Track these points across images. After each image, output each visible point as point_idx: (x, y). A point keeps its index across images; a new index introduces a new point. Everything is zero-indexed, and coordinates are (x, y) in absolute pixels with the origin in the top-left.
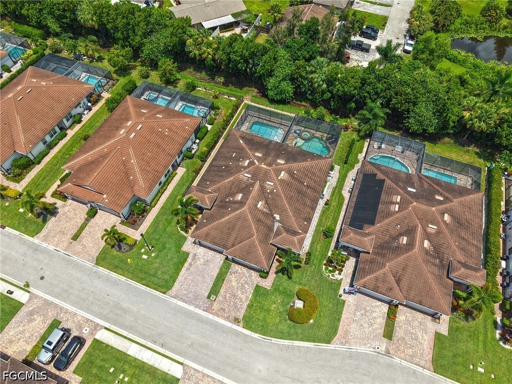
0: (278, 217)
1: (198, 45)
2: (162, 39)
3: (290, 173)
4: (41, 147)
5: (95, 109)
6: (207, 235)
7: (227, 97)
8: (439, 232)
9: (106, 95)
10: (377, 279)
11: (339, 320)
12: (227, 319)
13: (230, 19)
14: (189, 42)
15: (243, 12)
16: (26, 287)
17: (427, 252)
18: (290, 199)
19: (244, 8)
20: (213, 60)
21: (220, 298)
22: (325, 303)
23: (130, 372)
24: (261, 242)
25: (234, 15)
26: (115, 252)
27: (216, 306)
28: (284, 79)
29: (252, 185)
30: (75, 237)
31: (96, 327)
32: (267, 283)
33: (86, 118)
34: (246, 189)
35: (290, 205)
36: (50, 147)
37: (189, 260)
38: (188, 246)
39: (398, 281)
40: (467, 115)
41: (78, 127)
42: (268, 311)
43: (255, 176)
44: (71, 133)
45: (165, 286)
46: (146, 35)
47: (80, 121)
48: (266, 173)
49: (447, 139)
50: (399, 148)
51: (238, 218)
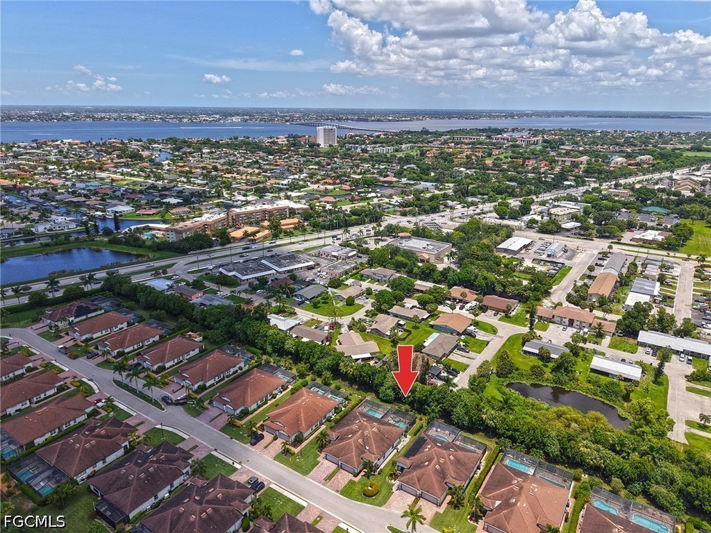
0: (367, 448)
1: (346, 366)
2: (328, 361)
3: (379, 430)
4: (254, 406)
5: (283, 393)
6: (331, 451)
7: (356, 396)
8: (445, 462)
9: (290, 387)
10: (409, 478)
11: (388, 499)
12: (333, 490)
13: (369, 355)
15: (377, 352)
16: (240, 463)
17: (436, 470)
18: (375, 441)
19: (379, 351)
20: (353, 374)
21: (331, 481)
22: (384, 491)
23: (283, 500)
24: (356, 456)
25: (371, 354)
26: (284, 456)
27: (328, 484)
28: (389, 388)
29: (358, 431)
30: (266, 447)
31: (271, 483)
32: (356, 479)
33: (278, 397)
34: (354, 433)
35: (375, 443)
36: (259, 407)
37: (319, 464)
38: (320, 459)
39: (419, 481)
40: (484, 416)
41: (274, 400)
42: (354, 490)
43: (360, 428)
44: (269, 403)
45: (305, 472)
46: (319, 358)
47: (275, 398)
48: (366, 426)
49: (481, 433)
50: (447, 432)
51: (347, 444)
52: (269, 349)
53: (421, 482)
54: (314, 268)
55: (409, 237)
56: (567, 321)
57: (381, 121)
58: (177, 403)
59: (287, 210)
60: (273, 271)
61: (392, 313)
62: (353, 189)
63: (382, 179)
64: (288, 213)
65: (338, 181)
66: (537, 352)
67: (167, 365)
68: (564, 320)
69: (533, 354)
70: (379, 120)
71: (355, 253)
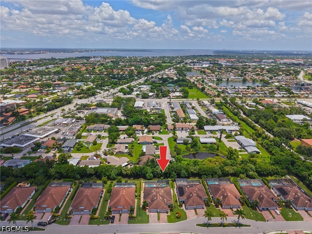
0: (165, 200)
1: (125, 171)
3: (164, 191)
4: (97, 205)
5: (104, 193)
6: (152, 207)
7: (137, 181)
8: (196, 192)
9: (104, 190)
10: (189, 203)
11: (186, 215)
12: (164, 223)
13: (126, 164)
14: (123, 171)
16: (115, 233)
17: (196, 196)
19: (129, 160)
20: (130, 173)
21: (161, 220)
22: (183, 213)
24: (164, 205)
25: (127, 162)
26: (131, 220)
27: (161, 221)
28: (151, 173)
29: (157, 195)
30: (120, 221)
32: (169, 214)
34: (156, 196)
35: (167, 196)
36: (99, 205)
37: (150, 216)
38: (148, 213)
39: (193, 202)
40: (192, 170)
41: (102, 199)
42: (172, 218)
43: (157, 193)
44: (101, 201)
45: (148, 222)
47: (102, 197)
48: (159, 191)
49: (191, 177)
50: (182, 181)
51: (158, 202)
52: (78, 176)
53: (194, 202)
54: (58, 132)
55: (96, 108)
56: (181, 129)
57: (23, 54)
58: (50, 223)
59: (15, 105)
60: (38, 139)
61: (118, 143)
62: (42, 89)
63: (54, 83)
64: (15, 106)
65: (29, 86)
66: (182, 142)
67: (22, 206)
68: (180, 128)
69: (181, 143)
70: (21, 54)
71: (75, 120)
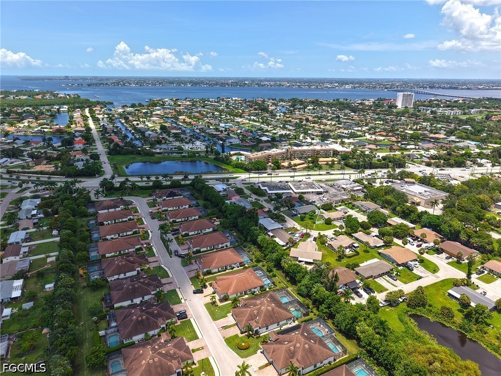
0: (258, 318)
1: (285, 262)
2: (275, 255)
3: (273, 309)
4: (216, 270)
5: (240, 268)
6: (235, 311)
7: (283, 284)
8: (299, 347)
9: (246, 266)
10: (268, 347)
11: (250, 356)
12: (222, 336)
13: (311, 261)
14: (283, 260)
15: (319, 260)
16: (185, 300)
17: (290, 350)
18: (265, 315)
20: (286, 269)
21: (225, 330)
22: (251, 350)
23: (191, 330)
24: (246, 320)
25: (314, 260)
26: (211, 305)
27: (223, 331)
28: (303, 286)
30: (205, 296)
31: (192, 317)
32: (241, 335)
33: (235, 269)
35: (264, 317)
37: (227, 317)
38: (229, 315)
39: (273, 352)
42: (234, 341)
44: (227, 271)
45: (215, 320)
46: (270, 252)
47: (232, 269)
48: (265, 304)
49: (355, 341)
50: (327, 329)
51: (246, 311)
52: (249, 239)
53: (275, 353)
54: (322, 194)
55: (414, 183)
58: (180, 256)
59: (332, 152)
60: (291, 191)
62: (399, 141)
63: (432, 135)
64: (332, 153)
66: (458, 296)
67: (190, 234)
69: (456, 298)
70: (468, 89)
71: (361, 188)
